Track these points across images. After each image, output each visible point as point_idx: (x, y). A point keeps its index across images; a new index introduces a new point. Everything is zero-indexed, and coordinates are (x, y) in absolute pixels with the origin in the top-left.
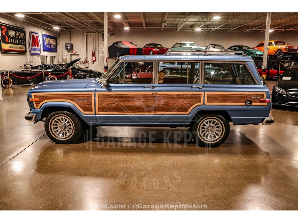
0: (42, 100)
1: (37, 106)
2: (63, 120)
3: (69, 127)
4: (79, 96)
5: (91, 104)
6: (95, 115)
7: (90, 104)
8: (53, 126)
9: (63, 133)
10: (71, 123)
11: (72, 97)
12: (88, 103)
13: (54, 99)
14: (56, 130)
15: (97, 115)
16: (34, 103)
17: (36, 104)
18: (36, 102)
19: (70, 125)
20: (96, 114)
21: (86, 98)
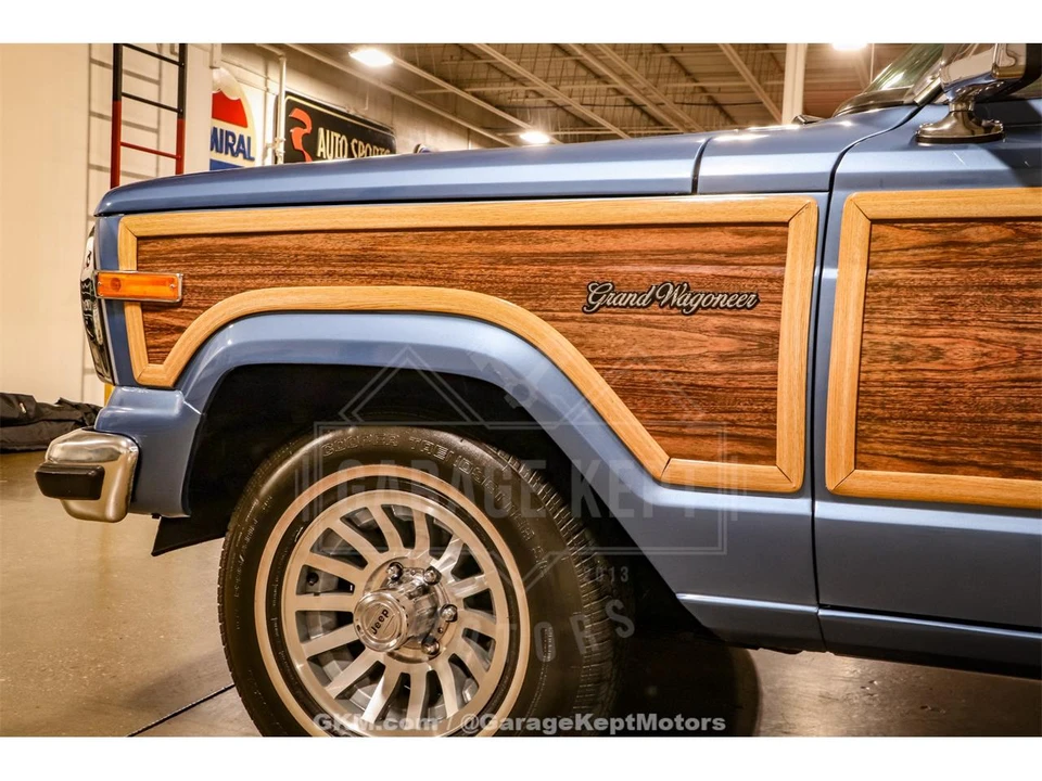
0: (209, 291)
1: (157, 354)
2: (409, 540)
3: (474, 620)
4: (609, 242)
5: (768, 345)
6: (801, 506)
7: (742, 355)
8: (302, 591)
9: (405, 679)
10: (488, 579)
11: (534, 259)
12: (724, 331)
13: (331, 277)
14: (324, 641)
15: (826, 510)
16: (134, 317)
17: (151, 330)
18: (148, 306)
19: (481, 602)
20: (813, 486)
21: (707, 270)
